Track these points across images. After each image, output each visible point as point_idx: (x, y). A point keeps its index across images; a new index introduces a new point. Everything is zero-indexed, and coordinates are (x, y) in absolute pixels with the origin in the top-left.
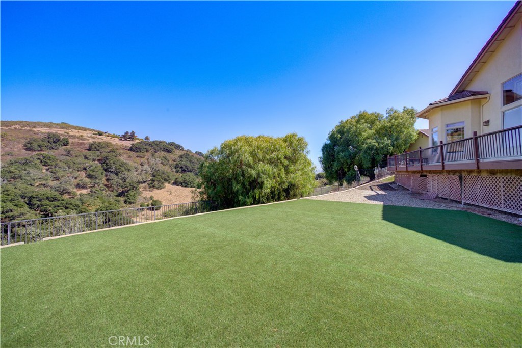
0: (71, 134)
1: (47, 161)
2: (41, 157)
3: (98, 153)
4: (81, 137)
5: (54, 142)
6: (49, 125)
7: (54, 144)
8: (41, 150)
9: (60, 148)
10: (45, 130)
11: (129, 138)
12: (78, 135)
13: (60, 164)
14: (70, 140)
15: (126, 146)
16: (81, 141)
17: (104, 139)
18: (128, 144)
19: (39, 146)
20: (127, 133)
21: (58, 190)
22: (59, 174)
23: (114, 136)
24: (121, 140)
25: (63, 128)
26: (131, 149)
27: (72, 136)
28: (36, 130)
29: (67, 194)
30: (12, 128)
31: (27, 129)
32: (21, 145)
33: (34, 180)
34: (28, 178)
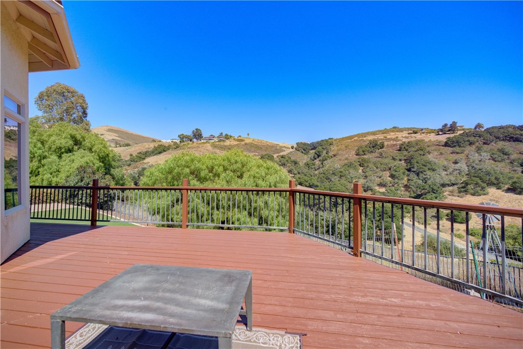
0: (388, 137)
1: (364, 163)
2: (360, 160)
3: (405, 153)
4: (396, 139)
5: (373, 147)
6: (374, 133)
7: (373, 149)
8: (365, 154)
9: (377, 151)
10: (371, 138)
11: (449, 131)
12: (394, 137)
13: (371, 165)
14: (386, 143)
15: (440, 142)
16: (395, 143)
17: (418, 136)
18: (443, 138)
19: (363, 151)
20: (446, 125)
22: (367, 174)
23: (432, 131)
24: (439, 134)
25: (383, 133)
26: (446, 145)
27: (389, 139)
28: (365, 139)
29: (370, 191)
30: (353, 140)
31: (360, 139)
32: (354, 152)
33: (352, 178)
34: (348, 177)
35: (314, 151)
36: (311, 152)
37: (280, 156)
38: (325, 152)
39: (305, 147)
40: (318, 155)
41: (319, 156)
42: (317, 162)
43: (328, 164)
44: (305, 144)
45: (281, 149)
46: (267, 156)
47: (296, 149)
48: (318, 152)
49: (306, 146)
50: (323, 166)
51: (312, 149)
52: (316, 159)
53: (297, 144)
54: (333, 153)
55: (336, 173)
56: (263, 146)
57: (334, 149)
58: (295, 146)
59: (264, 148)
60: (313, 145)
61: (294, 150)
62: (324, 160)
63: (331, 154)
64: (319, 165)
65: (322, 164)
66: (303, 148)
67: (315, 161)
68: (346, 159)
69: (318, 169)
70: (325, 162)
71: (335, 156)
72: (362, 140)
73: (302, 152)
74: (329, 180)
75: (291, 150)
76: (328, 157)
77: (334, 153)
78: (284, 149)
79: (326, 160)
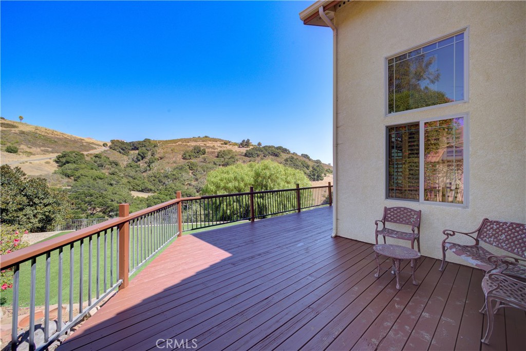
0: (208, 145)
1: (193, 166)
2: (189, 164)
3: (222, 159)
4: (213, 147)
5: (198, 153)
6: (195, 140)
8: (190, 158)
9: (201, 156)
10: (193, 144)
11: (246, 145)
12: (211, 145)
13: (199, 169)
14: (207, 150)
15: (242, 153)
16: (213, 150)
17: (229, 147)
18: (244, 150)
19: (190, 156)
20: (244, 141)
21: (196, 188)
22: (198, 176)
23: (235, 144)
24: (240, 147)
25: (203, 141)
26: (246, 155)
27: (208, 147)
28: (188, 144)
30: (177, 144)
31: (185, 144)
32: (181, 156)
33: (185, 180)
34: (182, 179)
35: (137, 152)
36: (132, 152)
37: (91, 154)
38: (150, 153)
39: (123, 146)
40: (142, 156)
41: (143, 158)
42: (142, 164)
43: (156, 166)
44: (123, 143)
45: (89, 146)
46: (74, 154)
47: (111, 148)
48: (143, 153)
49: (125, 146)
50: (151, 168)
51: (133, 149)
52: (139, 161)
53: (112, 142)
54: (159, 156)
55: (169, 176)
56: (58, 138)
57: (160, 152)
58: (110, 144)
59: (60, 142)
60: (133, 145)
61: (107, 148)
62: (151, 163)
63: (157, 156)
64: (145, 168)
65: (149, 166)
66: (120, 147)
67: (139, 163)
68: (175, 162)
69: (144, 172)
70: (153, 164)
71: (161, 158)
72: (186, 145)
73: (120, 152)
74: (162, 184)
75: (104, 148)
76: (155, 159)
77: (162, 155)
78: (94, 146)
79: (153, 162)
